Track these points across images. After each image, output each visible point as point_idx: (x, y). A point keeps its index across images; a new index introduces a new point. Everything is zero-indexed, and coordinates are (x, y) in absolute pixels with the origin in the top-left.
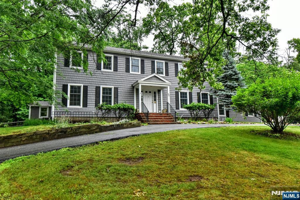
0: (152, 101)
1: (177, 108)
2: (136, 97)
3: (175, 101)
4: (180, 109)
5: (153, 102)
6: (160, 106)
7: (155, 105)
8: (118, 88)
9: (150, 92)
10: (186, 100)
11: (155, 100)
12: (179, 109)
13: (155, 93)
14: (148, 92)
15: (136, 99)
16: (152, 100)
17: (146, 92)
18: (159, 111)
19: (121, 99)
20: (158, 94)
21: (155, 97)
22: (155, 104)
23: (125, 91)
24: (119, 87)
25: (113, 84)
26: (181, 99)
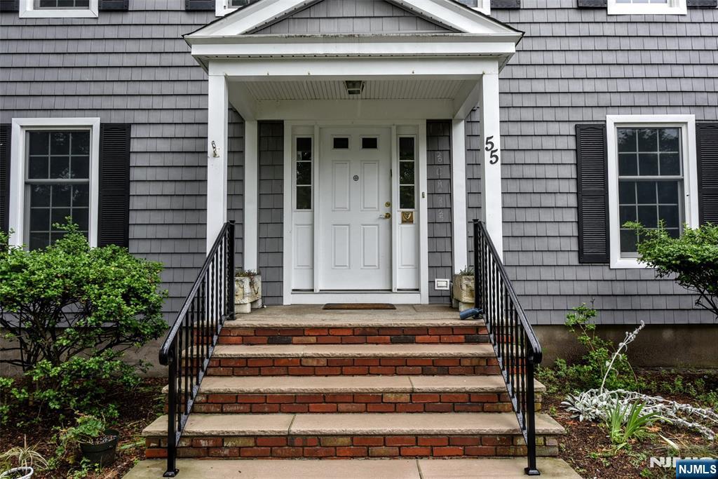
0: (383, 211)
1: (587, 251)
2: (260, 180)
3: (572, 201)
4: (618, 260)
5: (389, 216)
6: (442, 245)
7: (402, 234)
8: (129, 125)
9: (370, 143)
10: (673, 191)
11: (408, 199)
12: (605, 259)
13: (407, 147)
14: (355, 143)
15: (260, 195)
16: (384, 200)
17: (341, 143)
18: (431, 282)
19: (152, 202)
20: (431, 151)
21: (408, 173)
22: (409, 228)
23: (177, 145)
24: (141, 117)
25: (97, 103)
26: (622, 184)
